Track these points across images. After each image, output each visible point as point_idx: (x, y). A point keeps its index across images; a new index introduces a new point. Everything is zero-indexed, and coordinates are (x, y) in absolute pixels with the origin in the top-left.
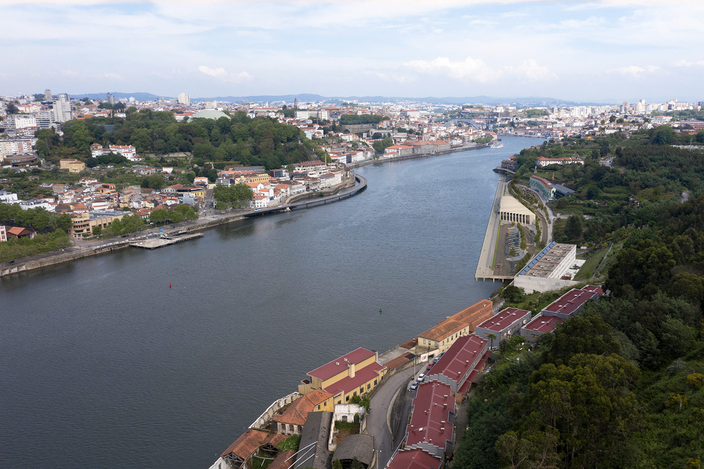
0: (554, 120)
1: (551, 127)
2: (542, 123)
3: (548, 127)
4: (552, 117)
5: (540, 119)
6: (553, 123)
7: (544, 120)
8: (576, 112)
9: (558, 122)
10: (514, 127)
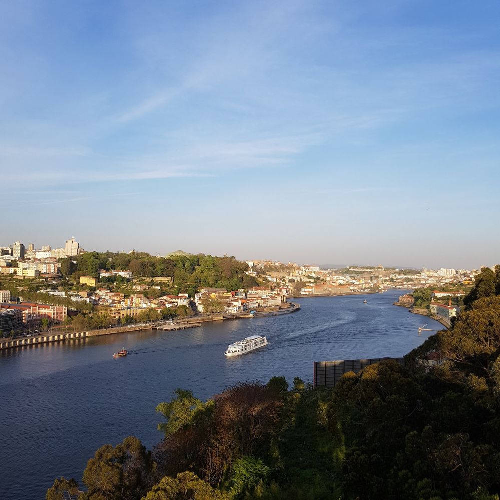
0: (426, 277)
1: (424, 282)
2: (416, 279)
3: (422, 282)
4: (423, 275)
5: (414, 277)
6: (426, 280)
7: (418, 277)
8: (443, 272)
9: (430, 279)
10: (393, 281)
